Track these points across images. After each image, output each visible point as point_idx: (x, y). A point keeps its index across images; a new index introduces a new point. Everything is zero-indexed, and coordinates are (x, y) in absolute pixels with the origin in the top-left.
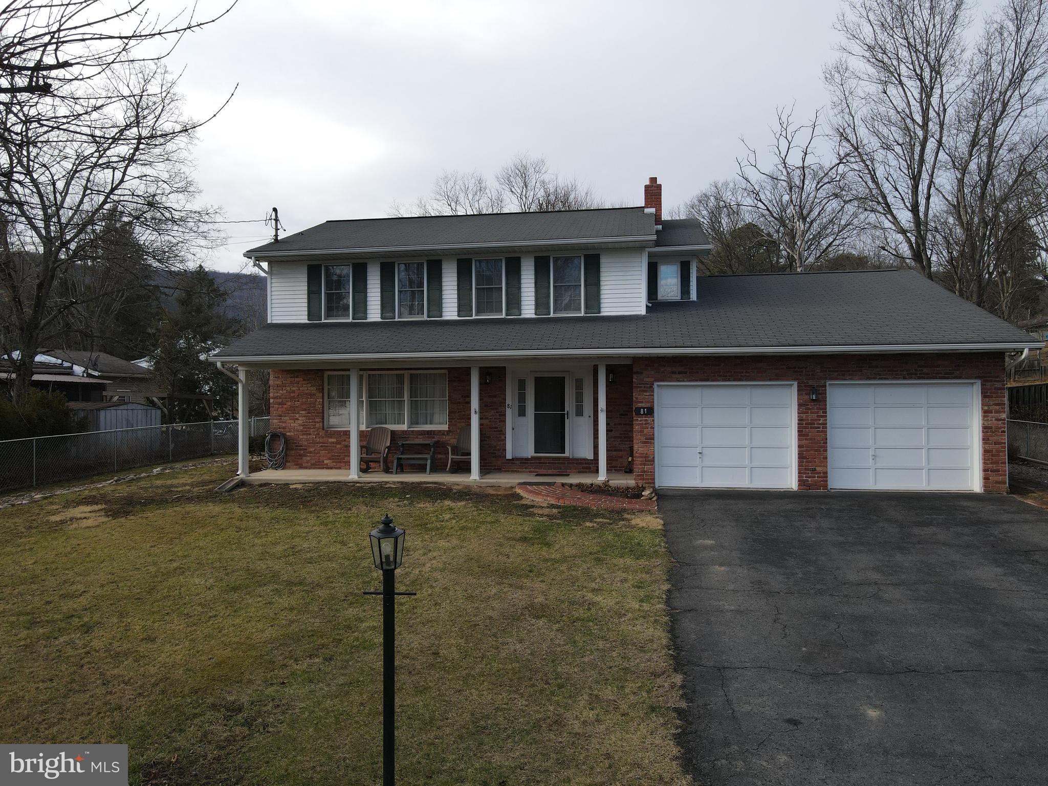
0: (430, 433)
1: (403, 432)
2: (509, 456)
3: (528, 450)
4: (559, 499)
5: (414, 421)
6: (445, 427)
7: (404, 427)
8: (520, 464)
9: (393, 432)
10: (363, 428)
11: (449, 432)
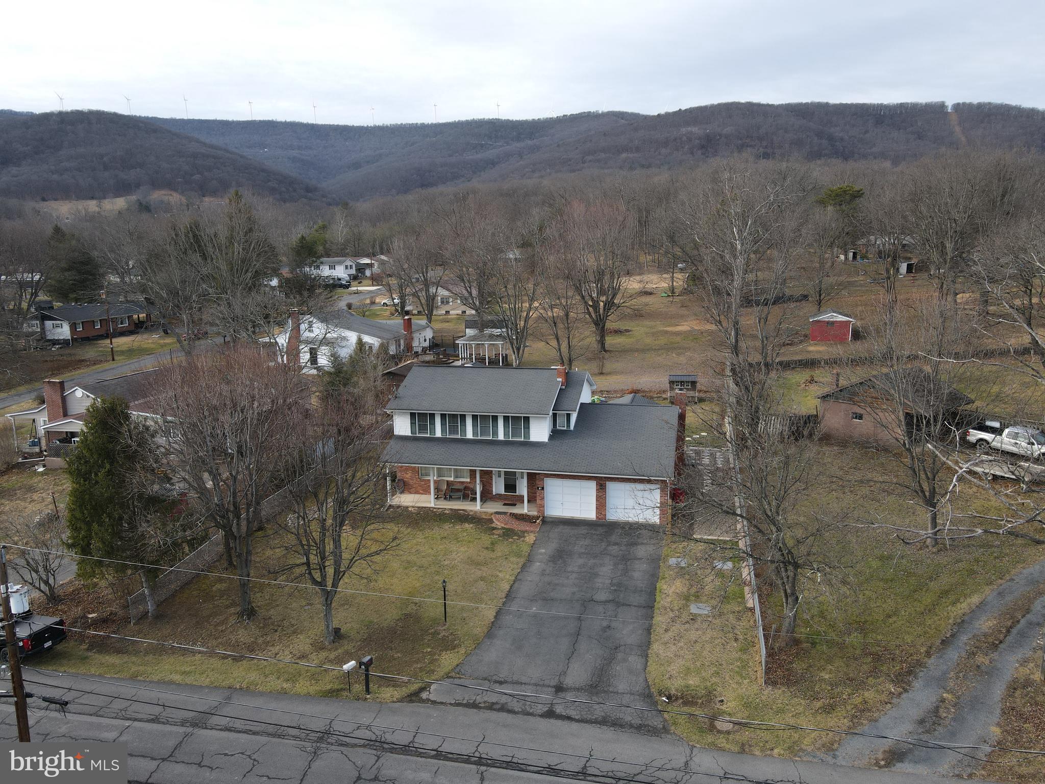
0: (462, 483)
1: (452, 481)
2: (494, 494)
3: (502, 491)
4: (505, 525)
5: (456, 477)
6: (468, 480)
7: (452, 479)
8: (499, 497)
9: (447, 481)
10: (435, 478)
11: (470, 483)
